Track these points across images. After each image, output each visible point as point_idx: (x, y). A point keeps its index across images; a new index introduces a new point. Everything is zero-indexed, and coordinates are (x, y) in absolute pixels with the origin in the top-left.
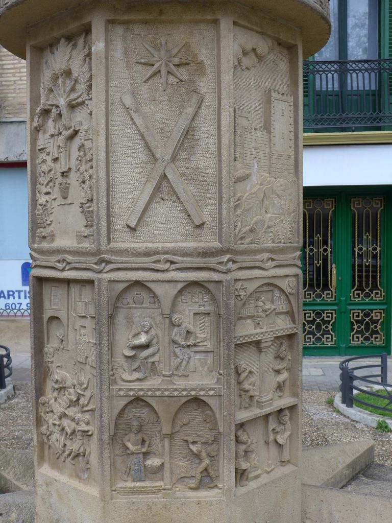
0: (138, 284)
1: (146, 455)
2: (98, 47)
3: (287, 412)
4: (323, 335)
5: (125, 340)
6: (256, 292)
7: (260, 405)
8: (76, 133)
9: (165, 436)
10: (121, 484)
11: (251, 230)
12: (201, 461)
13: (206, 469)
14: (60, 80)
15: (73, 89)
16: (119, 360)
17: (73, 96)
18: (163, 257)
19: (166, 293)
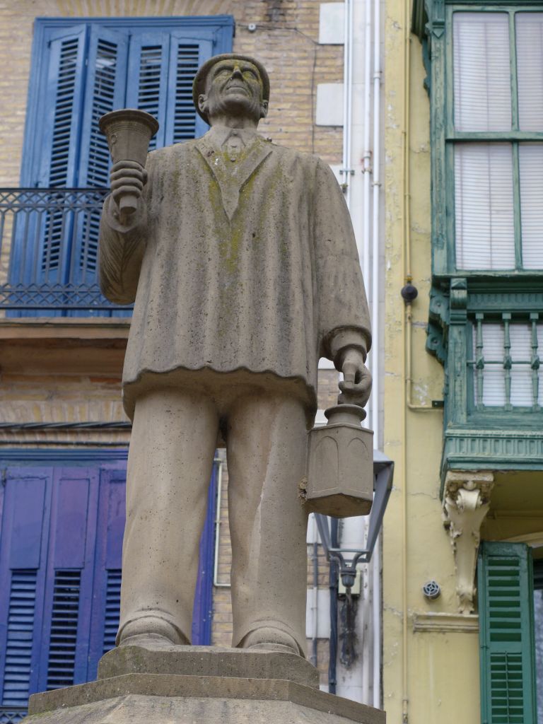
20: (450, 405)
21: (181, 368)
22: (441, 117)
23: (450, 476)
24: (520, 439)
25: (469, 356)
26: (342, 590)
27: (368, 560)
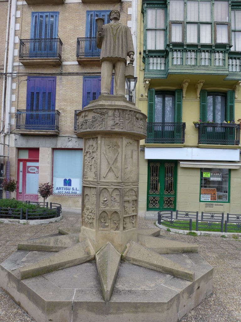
0: (105, 188)
1: (105, 223)
2: (99, 142)
3: (135, 216)
4: (155, 204)
5: (102, 199)
6: (129, 191)
7: (129, 214)
8: (94, 157)
9: (109, 219)
10: (100, 229)
11: (128, 178)
12: (116, 224)
13: (117, 226)
14: (91, 146)
15: (93, 149)
16: (101, 203)
17: (93, 150)
18: (110, 183)
19: (110, 190)
20: (145, 70)
21: (108, 57)
22: (145, 26)
23: (145, 79)
24: (154, 74)
25: (148, 62)
26: (130, 95)
27: (134, 91)
